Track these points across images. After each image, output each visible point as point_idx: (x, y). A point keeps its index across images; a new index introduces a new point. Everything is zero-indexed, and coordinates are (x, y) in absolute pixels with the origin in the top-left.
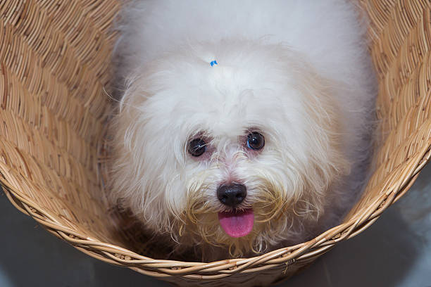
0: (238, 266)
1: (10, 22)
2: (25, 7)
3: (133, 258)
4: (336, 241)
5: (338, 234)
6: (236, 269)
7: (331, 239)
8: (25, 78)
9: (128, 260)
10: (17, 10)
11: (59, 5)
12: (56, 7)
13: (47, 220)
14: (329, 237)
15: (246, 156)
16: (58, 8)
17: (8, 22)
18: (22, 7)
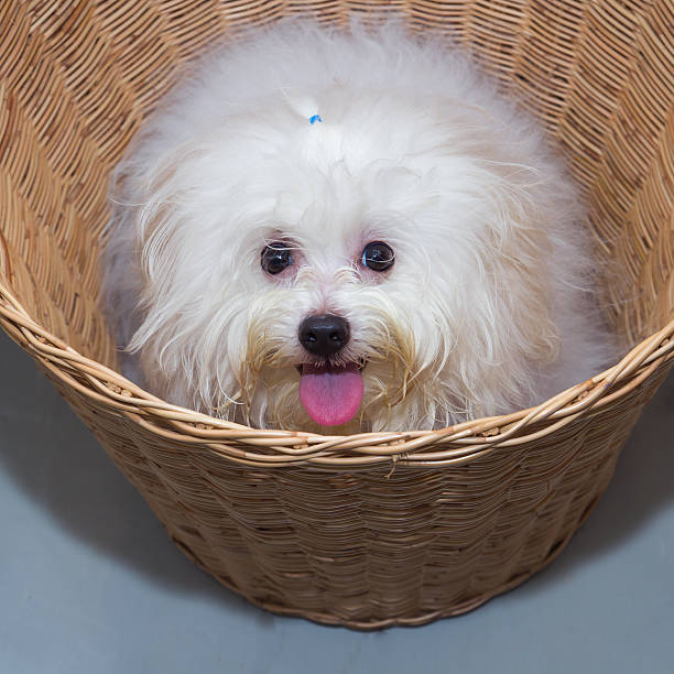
0: (311, 445)
1: (43, 29)
2: (73, 13)
3: (134, 396)
4: (488, 439)
5: (493, 428)
6: (307, 449)
7: (478, 435)
8: (47, 138)
9: (126, 397)
10: (58, 13)
11: (135, 39)
12: (129, 40)
13: (7, 306)
14: (477, 429)
15: (358, 277)
16: (131, 43)
17: (38, 28)
18: (69, 12)
